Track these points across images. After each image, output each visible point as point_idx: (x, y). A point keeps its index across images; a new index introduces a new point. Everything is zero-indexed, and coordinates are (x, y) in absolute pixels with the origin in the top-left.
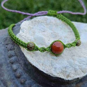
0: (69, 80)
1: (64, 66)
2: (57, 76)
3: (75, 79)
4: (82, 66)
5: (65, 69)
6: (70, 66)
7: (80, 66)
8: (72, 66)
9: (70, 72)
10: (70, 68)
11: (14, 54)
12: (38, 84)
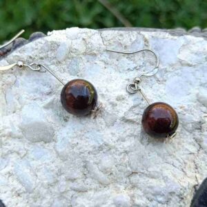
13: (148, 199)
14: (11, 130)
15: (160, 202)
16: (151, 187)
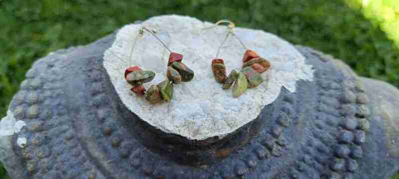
0: (198, 139)
1: (191, 113)
2: (173, 132)
3: (210, 138)
4: (229, 114)
5: (193, 119)
6: (203, 114)
7: (226, 114)
8: (208, 114)
9: (202, 125)
10: (204, 116)
11: (101, 90)
12: (145, 149)
13: (225, 108)
14: (135, 59)
15: (233, 110)
16: (228, 101)
